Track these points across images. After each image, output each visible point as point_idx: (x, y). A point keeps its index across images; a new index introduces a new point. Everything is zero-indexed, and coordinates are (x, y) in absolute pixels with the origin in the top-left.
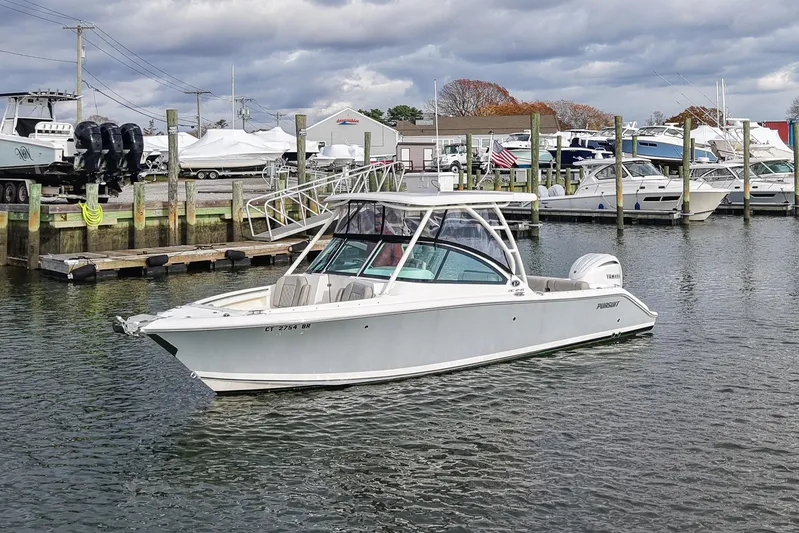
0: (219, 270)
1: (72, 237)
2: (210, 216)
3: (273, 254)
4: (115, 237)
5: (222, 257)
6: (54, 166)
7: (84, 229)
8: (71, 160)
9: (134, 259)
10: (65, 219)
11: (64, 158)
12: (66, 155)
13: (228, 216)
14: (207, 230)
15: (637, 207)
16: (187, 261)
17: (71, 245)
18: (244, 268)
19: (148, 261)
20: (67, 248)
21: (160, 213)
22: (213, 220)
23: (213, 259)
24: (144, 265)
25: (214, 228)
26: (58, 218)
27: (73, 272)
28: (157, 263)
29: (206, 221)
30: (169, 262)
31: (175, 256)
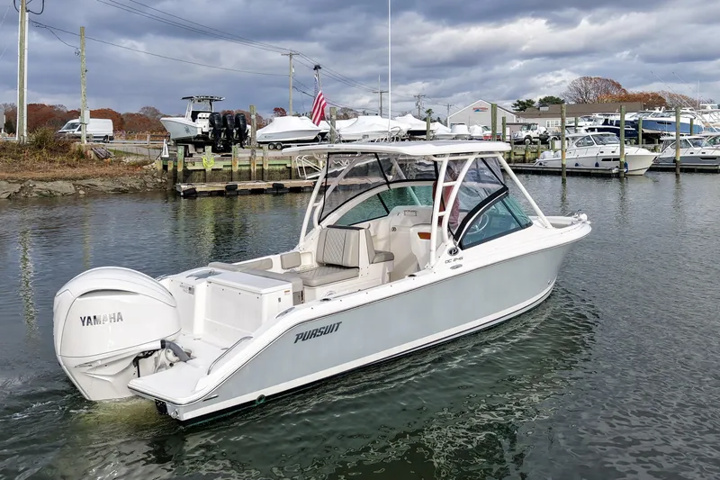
0: (268, 194)
1: (199, 175)
2: (279, 165)
3: (302, 186)
4: (223, 175)
6: (198, 137)
7: (204, 170)
8: (207, 133)
9: (220, 186)
10: (194, 165)
11: (202, 133)
12: (203, 131)
13: (289, 166)
14: (279, 172)
15: (597, 165)
16: (250, 188)
17: (199, 179)
18: (282, 194)
19: (226, 187)
20: (196, 180)
21: (248, 163)
22: (281, 168)
23: (265, 188)
24: (224, 189)
25: (282, 172)
26: (189, 164)
27: (184, 192)
28: (231, 189)
29: (277, 167)
30: (239, 188)
31: (242, 185)
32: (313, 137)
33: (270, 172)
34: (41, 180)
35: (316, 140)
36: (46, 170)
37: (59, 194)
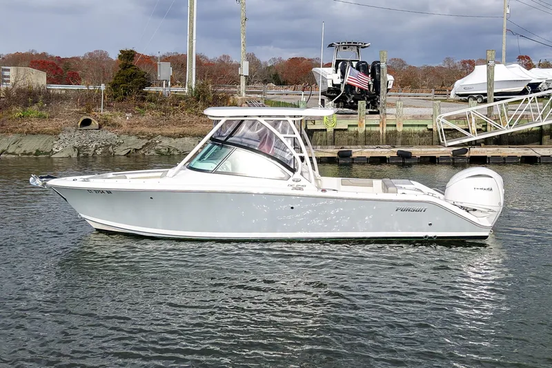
1: (322, 135)
4: (350, 137)
5: (395, 155)
7: (326, 130)
8: (339, 86)
10: (314, 123)
11: (333, 85)
12: (334, 83)
13: (430, 127)
14: (416, 135)
16: (368, 156)
17: (321, 141)
19: (339, 153)
20: (318, 143)
22: (421, 129)
23: (388, 156)
24: (336, 155)
25: (422, 135)
28: (345, 155)
29: (416, 129)
30: (354, 155)
31: (357, 152)
32: (520, 89)
33: (405, 134)
34: (169, 136)
35: (524, 92)
36: (190, 124)
37: (176, 153)
